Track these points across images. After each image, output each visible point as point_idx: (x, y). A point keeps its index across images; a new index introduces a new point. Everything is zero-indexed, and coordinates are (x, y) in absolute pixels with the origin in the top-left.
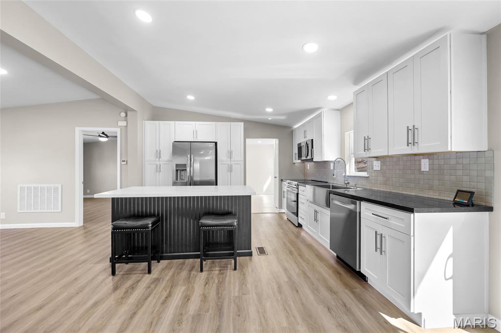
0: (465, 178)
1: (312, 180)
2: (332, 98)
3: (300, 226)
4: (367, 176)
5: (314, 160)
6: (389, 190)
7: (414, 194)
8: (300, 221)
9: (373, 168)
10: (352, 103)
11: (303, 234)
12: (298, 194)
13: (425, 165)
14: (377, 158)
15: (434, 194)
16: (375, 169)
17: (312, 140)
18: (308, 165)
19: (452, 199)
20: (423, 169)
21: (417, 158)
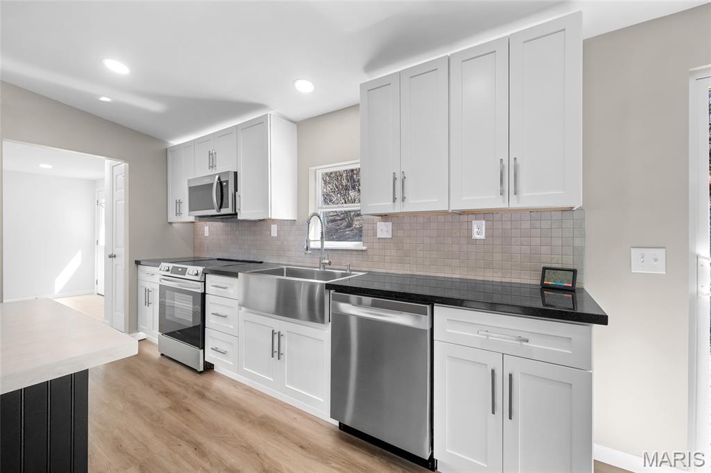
0: (545, 249)
1: (218, 259)
2: (304, 86)
3: (209, 367)
4: (365, 248)
5: (240, 217)
6: (409, 273)
7: (458, 276)
8: (211, 357)
9: (375, 234)
10: (359, 104)
11: (217, 384)
12: (204, 295)
13: (479, 230)
14: (385, 217)
15: (495, 275)
16: (379, 235)
17: (236, 174)
18: (206, 228)
19: (539, 282)
20: (475, 236)
21: (464, 218)
